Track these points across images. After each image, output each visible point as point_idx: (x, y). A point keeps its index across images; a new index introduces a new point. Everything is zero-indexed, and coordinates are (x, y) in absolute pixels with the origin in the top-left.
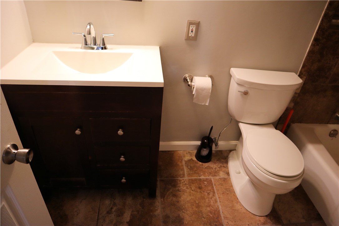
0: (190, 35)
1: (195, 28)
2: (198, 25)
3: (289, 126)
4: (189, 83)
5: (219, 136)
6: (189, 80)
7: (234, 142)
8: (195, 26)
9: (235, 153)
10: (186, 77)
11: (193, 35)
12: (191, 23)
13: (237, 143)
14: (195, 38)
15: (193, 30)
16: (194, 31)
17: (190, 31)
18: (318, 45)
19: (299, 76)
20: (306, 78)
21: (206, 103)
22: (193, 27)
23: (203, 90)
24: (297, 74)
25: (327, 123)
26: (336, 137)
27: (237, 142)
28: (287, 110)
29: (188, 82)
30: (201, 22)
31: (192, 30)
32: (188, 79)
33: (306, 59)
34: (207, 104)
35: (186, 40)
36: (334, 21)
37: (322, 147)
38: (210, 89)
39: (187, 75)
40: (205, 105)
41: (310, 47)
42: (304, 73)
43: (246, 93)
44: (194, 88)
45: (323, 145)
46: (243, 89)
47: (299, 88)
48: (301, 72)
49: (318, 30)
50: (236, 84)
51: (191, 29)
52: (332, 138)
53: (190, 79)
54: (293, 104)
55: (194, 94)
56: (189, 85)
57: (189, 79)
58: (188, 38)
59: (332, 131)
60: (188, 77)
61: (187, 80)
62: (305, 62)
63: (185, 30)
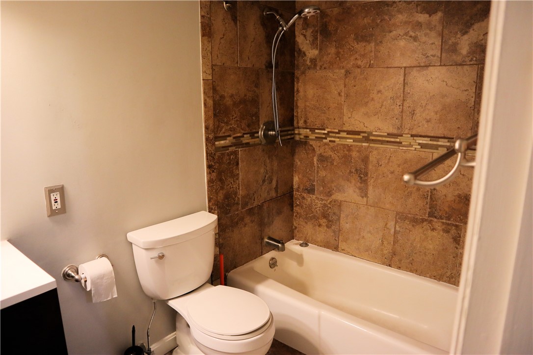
0: (54, 208)
1: (59, 195)
2: (61, 190)
3: (226, 277)
4: (77, 277)
5: (148, 336)
6: (73, 274)
7: (170, 337)
8: (58, 193)
9: (179, 351)
10: (67, 272)
11: (59, 207)
12: (50, 191)
13: (176, 334)
14: (63, 210)
15: (57, 200)
16: (59, 201)
17: (53, 202)
18: (213, 172)
19: (209, 212)
20: (218, 212)
21: (112, 296)
22: (56, 196)
23: (101, 277)
24: (206, 211)
25: (262, 254)
26: (277, 266)
27: (175, 332)
28: (216, 258)
29: (73, 277)
30: (65, 186)
31: (55, 200)
32: (70, 272)
33: (208, 191)
34: (115, 296)
35: (49, 216)
36: (217, 143)
37: (270, 282)
38: (112, 272)
39: (66, 269)
40: (113, 299)
41: (207, 176)
42: (213, 208)
43: (161, 257)
44: (86, 281)
45: (272, 279)
46: (155, 254)
47: (216, 227)
48: (209, 208)
49: (207, 156)
50: (144, 251)
51: (53, 198)
52: (274, 269)
53: (74, 270)
54: (218, 249)
55: (91, 290)
56: (77, 281)
57: (72, 272)
58: (53, 213)
59: (270, 260)
60: (69, 270)
61: (69, 275)
62: (208, 194)
63: (44, 202)
